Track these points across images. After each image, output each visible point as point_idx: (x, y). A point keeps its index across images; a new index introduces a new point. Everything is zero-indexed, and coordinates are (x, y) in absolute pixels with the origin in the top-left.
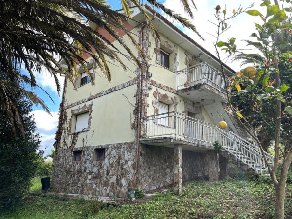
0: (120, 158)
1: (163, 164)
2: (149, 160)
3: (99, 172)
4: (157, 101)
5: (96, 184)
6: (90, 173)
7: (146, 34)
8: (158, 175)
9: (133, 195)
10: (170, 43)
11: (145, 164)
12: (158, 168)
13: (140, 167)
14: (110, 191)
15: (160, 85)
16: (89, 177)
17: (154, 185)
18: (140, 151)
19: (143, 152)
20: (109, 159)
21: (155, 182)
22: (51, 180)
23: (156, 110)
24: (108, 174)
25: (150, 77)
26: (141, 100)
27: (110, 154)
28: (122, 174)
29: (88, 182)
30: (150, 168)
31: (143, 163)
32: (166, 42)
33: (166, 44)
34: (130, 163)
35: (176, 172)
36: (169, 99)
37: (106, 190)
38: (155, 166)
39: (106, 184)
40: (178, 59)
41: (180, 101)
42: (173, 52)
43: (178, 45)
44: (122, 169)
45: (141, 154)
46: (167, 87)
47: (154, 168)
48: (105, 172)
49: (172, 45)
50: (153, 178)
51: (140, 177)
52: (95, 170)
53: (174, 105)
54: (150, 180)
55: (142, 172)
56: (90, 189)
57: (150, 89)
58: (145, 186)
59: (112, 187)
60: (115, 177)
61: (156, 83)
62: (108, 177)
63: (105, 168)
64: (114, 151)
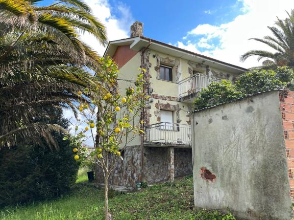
0: (133, 158)
2: (152, 159)
3: (121, 168)
4: (159, 111)
5: (120, 177)
6: (117, 168)
7: (146, 57)
8: (162, 170)
9: (139, 186)
10: (171, 58)
11: (149, 162)
12: (161, 164)
13: (145, 165)
14: (128, 183)
15: (162, 97)
16: (116, 171)
17: (159, 178)
18: (144, 152)
19: (146, 153)
20: (127, 158)
21: (160, 175)
22: (94, 173)
23: (159, 119)
24: (126, 170)
25: (151, 92)
26: (144, 112)
27: (127, 154)
28: (134, 170)
29: (116, 175)
30: (153, 165)
31: (148, 161)
32: (167, 58)
33: (166, 60)
34: (139, 162)
35: (169, 168)
36: (171, 107)
37: (126, 182)
38: (159, 163)
39: (126, 177)
40: (180, 70)
41: (183, 107)
42: (174, 66)
43: (180, 58)
44: (134, 166)
45: (145, 155)
46: (169, 97)
47: (158, 165)
48: (125, 168)
49: (174, 59)
50: (157, 173)
51: (145, 173)
52: (119, 166)
53: (176, 111)
54: (154, 175)
55: (147, 169)
56: (117, 181)
57: (152, 102)
58: (150, 179)
59: (129, 180)
60: (130, 172)
61: (157, 96)
62: (127, 172)
63: (125, 165)
64: (129, 152)
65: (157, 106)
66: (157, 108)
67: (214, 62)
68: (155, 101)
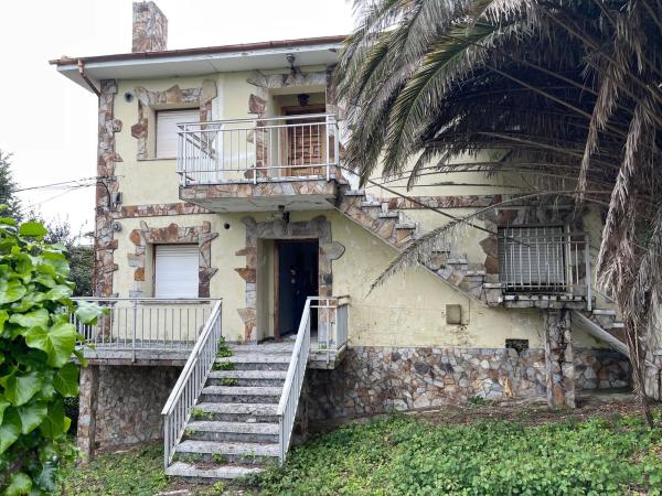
1: (160, 390)
2: (118, 383)
4: (141, 250)
7: (104, 108)
8: (144, 414)
10: (185, 86)
11: (108, 390)
12: (143, 398)
15: (150, 209)
17: (135, 434)
21: (138, 427)
23: (139, 274)
32: (173, 89)
33: (169, 96)
36: (182, 233)
38: (136, 395)
40: (217, 114)
41: (227, 227)
46: (173, 207)
47: (133, 399)
49: (195, 85)
50: (131, 420)
54: (123, 424)
58: (109, 435)
61: (136, 211)
65: (135, 237)
66: (138, 245)
67: (331, 46)
68: (130, 225)
